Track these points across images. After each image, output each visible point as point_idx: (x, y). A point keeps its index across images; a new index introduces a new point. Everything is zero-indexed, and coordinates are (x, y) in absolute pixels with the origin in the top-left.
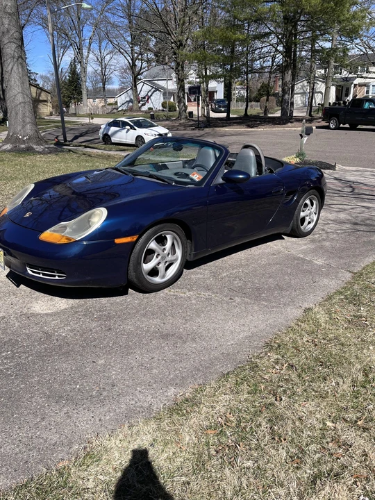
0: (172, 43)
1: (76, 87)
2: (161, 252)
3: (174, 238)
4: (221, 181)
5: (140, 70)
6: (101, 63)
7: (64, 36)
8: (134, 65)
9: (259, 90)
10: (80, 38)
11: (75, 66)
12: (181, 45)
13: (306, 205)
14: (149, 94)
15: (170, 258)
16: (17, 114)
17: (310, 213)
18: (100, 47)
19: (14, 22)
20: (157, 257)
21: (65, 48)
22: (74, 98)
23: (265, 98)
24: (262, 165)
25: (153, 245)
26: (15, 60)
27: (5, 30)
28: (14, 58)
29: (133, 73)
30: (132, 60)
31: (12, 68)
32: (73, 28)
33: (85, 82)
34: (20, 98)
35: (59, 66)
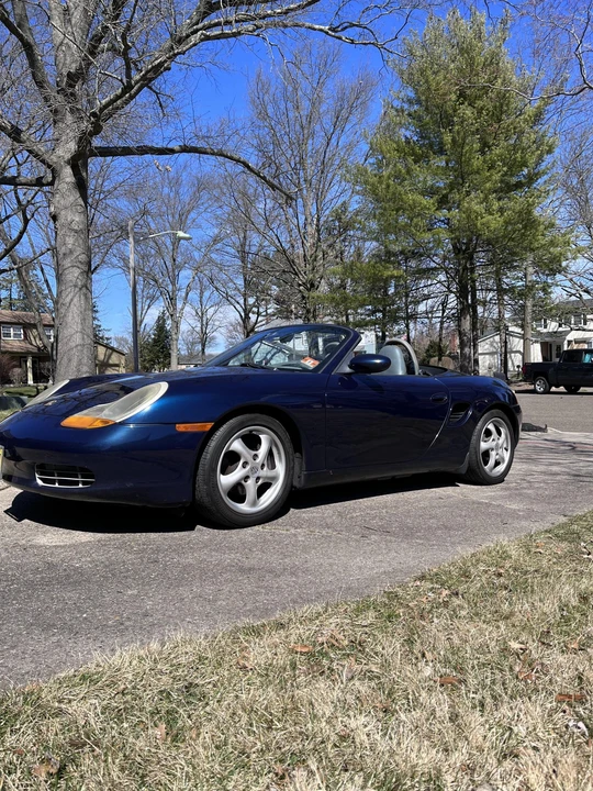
0: (300, 285)
1: (162, 348)
2: (250, 459)
3: (272, 442)
4: (348, 370)
5: (256, 323)
6: (202, 318)
7: (153, 283)
8: (247, 317)
9: (428, 350)
10: (173, 284)
11: (164, 321)
12: (312, 286)
13: (488, 433)
14: (269, 357)
15: (265, 472)
16: (70, 360)
17: (497, 445)
18: (201, 297)
19: (81, 242)
20: (244, 467)
21: (153, 299)
22: (159, 363)
23: (437, 358)
24: (413, 368)
25: (237, 445)
26: (77, 289)
27: (68, 251)
28: (75, 286)
29: (245, 327)
30: (245, 310)
31: (72, 300)
32: (165, 272)
33: (177, 340)
34: (77, 339)
35: (141, 322)
